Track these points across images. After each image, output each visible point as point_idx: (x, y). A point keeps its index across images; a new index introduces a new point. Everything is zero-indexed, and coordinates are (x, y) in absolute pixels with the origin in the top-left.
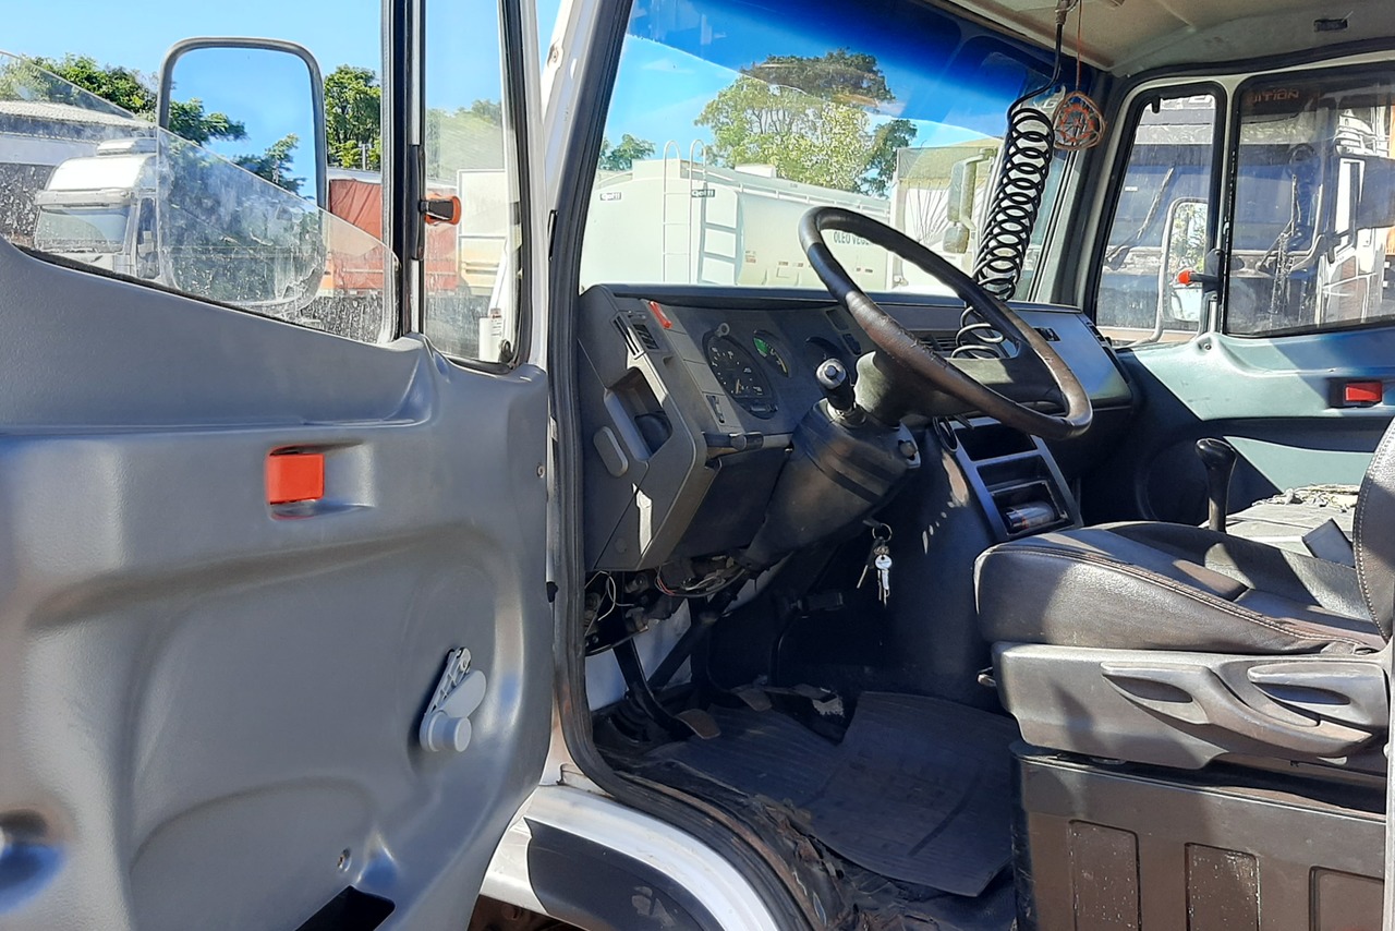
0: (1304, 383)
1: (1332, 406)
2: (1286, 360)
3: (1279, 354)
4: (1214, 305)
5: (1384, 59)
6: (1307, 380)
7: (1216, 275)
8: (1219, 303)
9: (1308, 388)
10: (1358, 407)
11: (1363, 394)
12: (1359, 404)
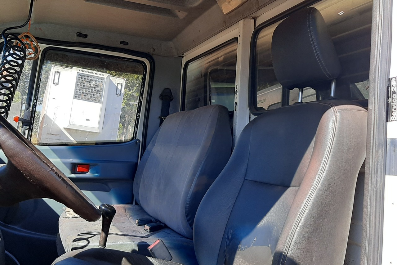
0: (63, 165)
1: (72, 173)
2: (55, 155)
3: (52, 152)
4: (27, 131)
5: (97, 52)
6: (65, 163)
7: (29, 120)
8: (29, 131)
9: (65, 166)
10: (81, 174)
11: (83, 169)
12: (81, 173)
